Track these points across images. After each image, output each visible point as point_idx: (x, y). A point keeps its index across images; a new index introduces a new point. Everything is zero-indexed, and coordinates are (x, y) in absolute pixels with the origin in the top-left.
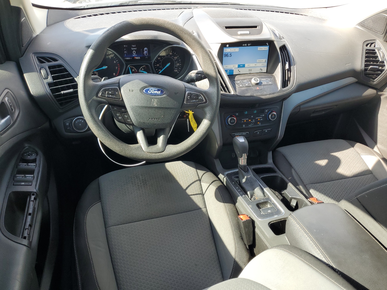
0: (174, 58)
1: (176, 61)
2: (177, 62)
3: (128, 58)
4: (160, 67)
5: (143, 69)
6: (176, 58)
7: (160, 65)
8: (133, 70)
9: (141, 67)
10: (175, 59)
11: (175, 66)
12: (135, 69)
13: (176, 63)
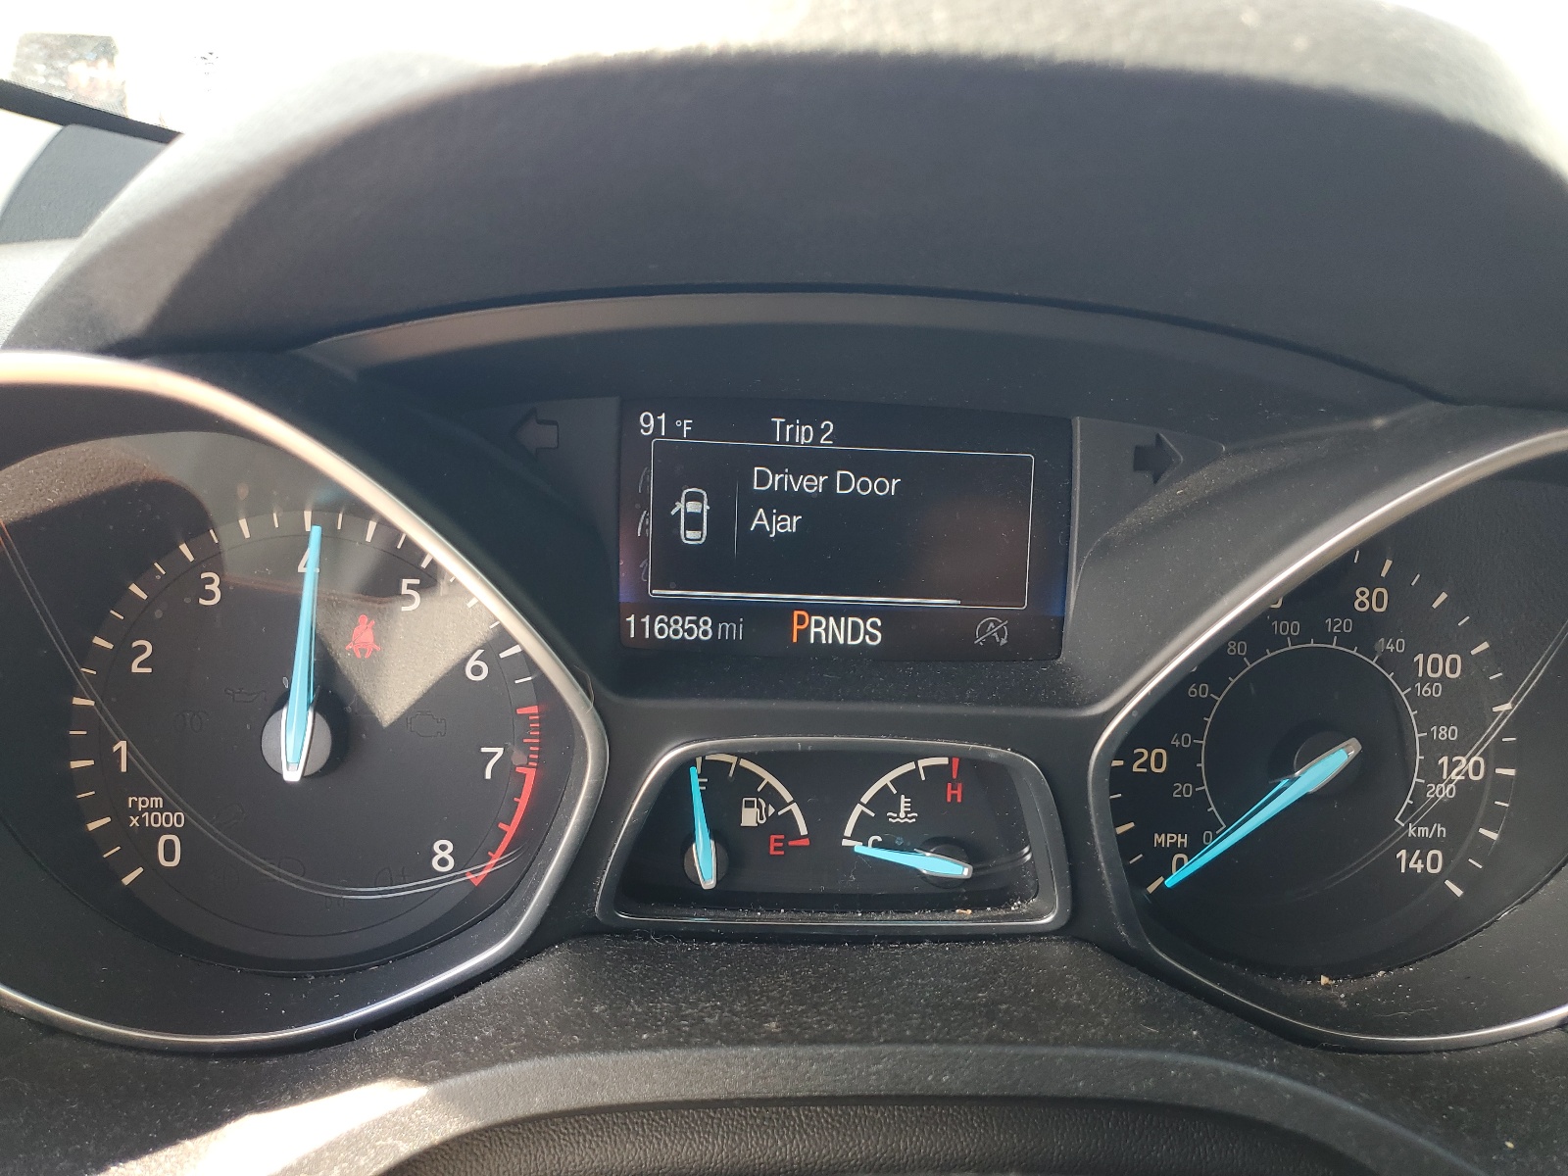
0: (1408, 675)
1: (1432, 712)
2: (1445, 733)
3: (667, 629)
4: (1183, 790)
5: (904, 813)
6: (1441, 667)
7: (1182, 765)
8: (750, 817)
9: (886, 780)
10: (1425, 691)
11: (1421, 790)
12: (782, 804)
13: (1434, 748)
